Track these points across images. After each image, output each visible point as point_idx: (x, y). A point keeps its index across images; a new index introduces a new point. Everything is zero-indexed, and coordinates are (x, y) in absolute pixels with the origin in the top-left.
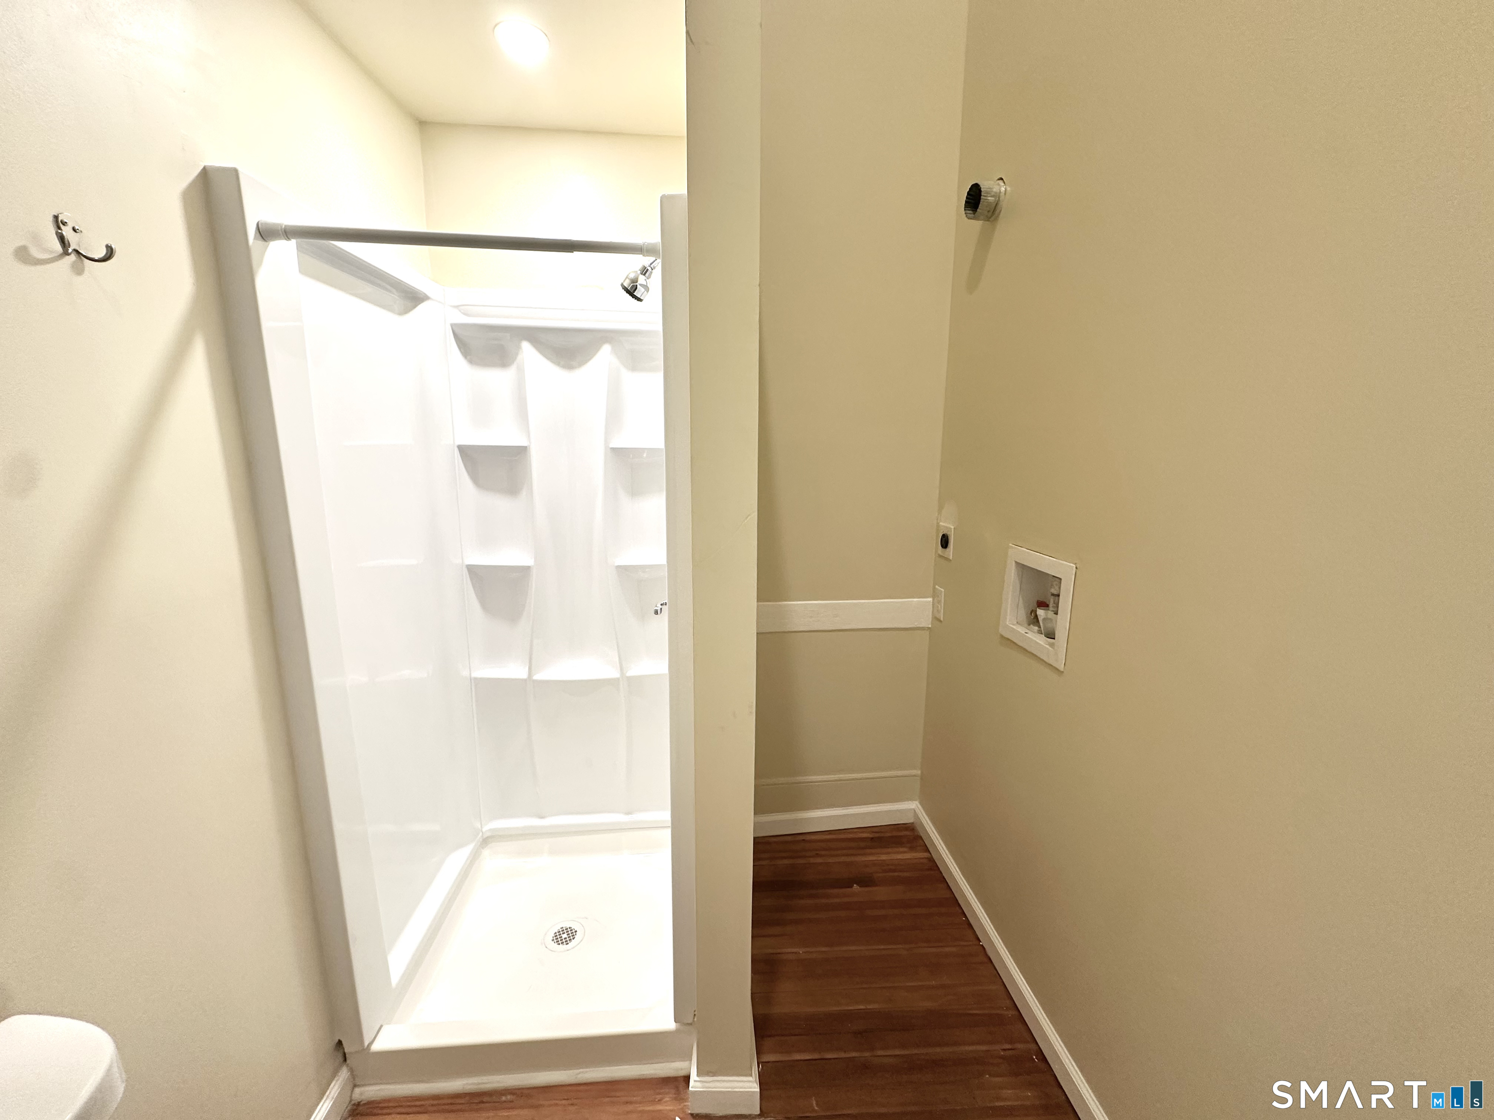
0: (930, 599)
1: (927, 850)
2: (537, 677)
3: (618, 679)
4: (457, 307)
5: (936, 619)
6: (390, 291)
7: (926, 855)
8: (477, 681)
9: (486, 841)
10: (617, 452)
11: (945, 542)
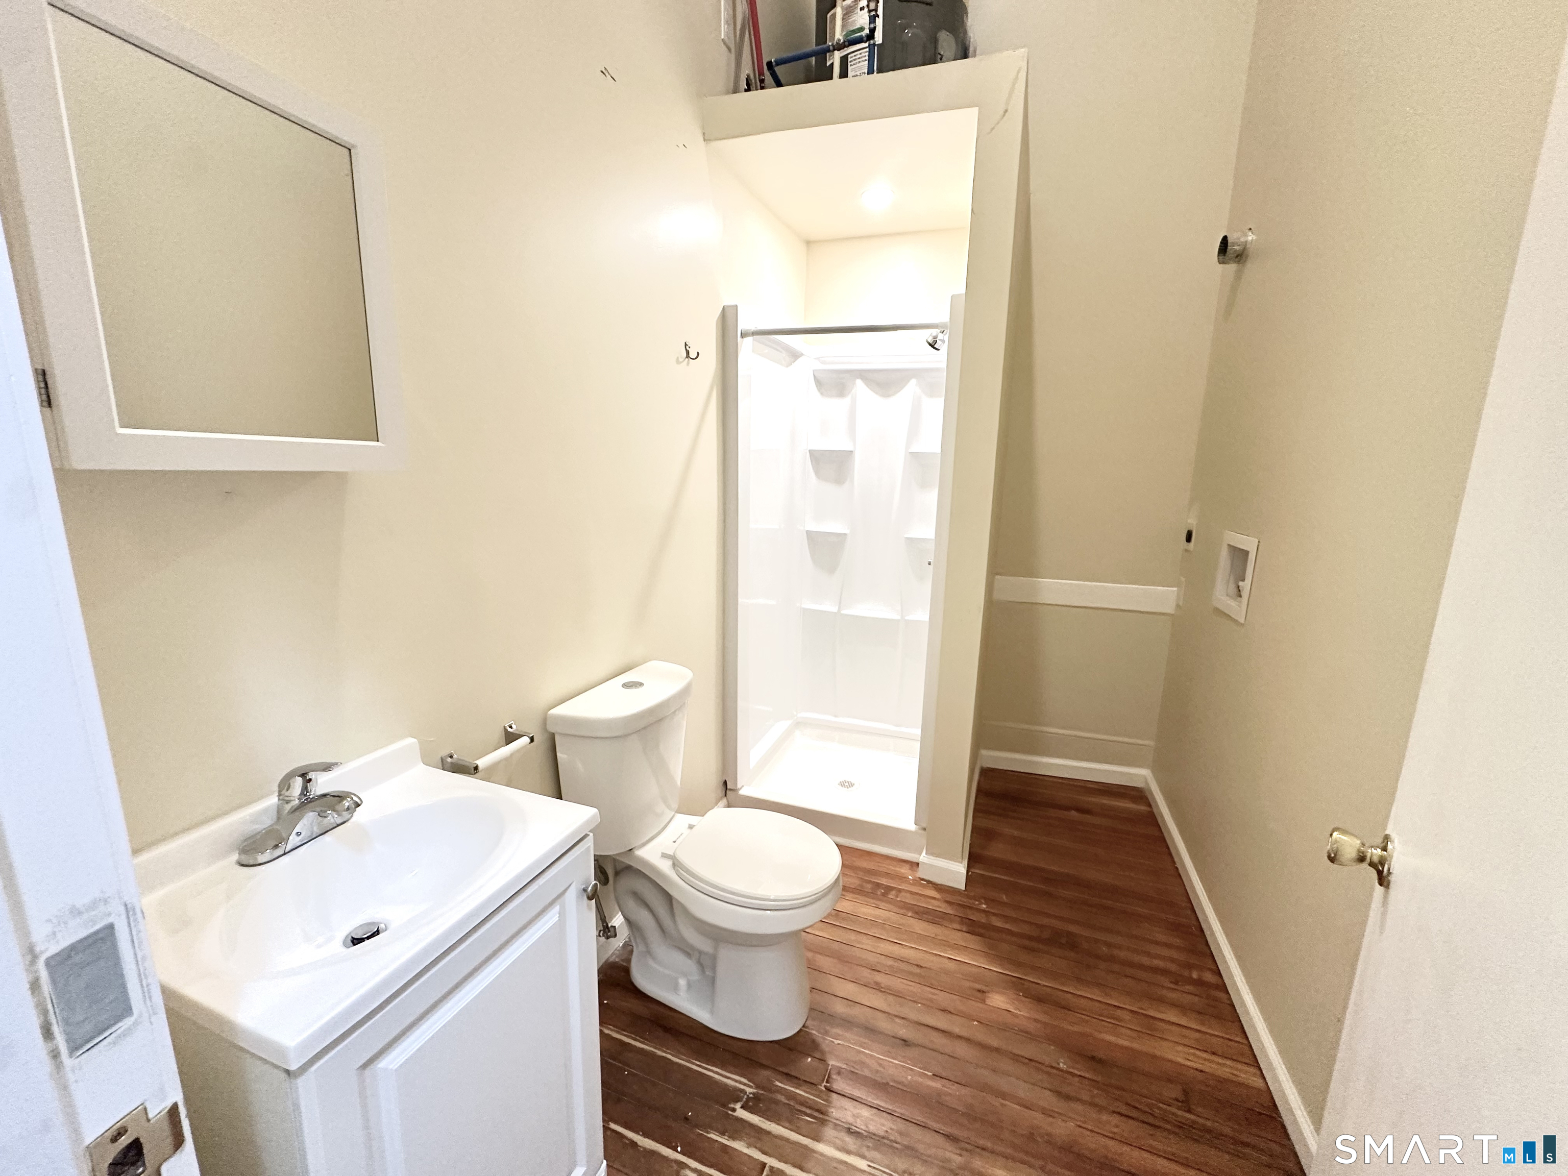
0: (1175, 589)
1: (1150, 806)
2: (842, 612)
3: (898, 621)
4: (817, 359)
5: (1178, 606)
6: (781, 352)
7: (1149, 809)
8: (805, 610)
9: (799, 724)
10: (915, 455)
11: (1189, 538)
